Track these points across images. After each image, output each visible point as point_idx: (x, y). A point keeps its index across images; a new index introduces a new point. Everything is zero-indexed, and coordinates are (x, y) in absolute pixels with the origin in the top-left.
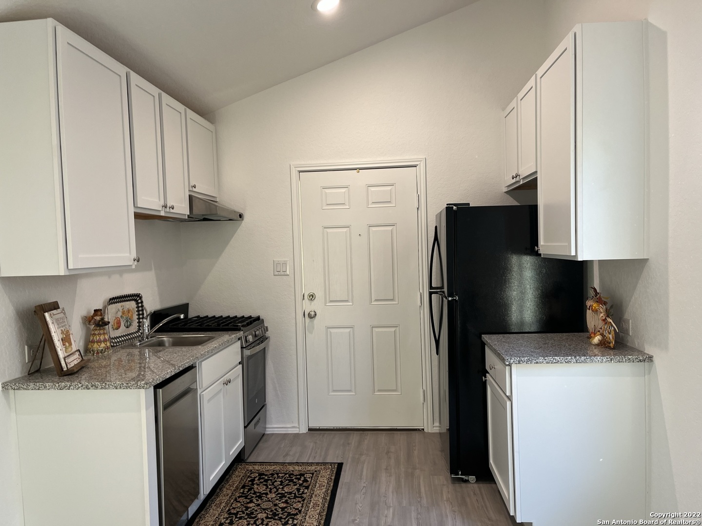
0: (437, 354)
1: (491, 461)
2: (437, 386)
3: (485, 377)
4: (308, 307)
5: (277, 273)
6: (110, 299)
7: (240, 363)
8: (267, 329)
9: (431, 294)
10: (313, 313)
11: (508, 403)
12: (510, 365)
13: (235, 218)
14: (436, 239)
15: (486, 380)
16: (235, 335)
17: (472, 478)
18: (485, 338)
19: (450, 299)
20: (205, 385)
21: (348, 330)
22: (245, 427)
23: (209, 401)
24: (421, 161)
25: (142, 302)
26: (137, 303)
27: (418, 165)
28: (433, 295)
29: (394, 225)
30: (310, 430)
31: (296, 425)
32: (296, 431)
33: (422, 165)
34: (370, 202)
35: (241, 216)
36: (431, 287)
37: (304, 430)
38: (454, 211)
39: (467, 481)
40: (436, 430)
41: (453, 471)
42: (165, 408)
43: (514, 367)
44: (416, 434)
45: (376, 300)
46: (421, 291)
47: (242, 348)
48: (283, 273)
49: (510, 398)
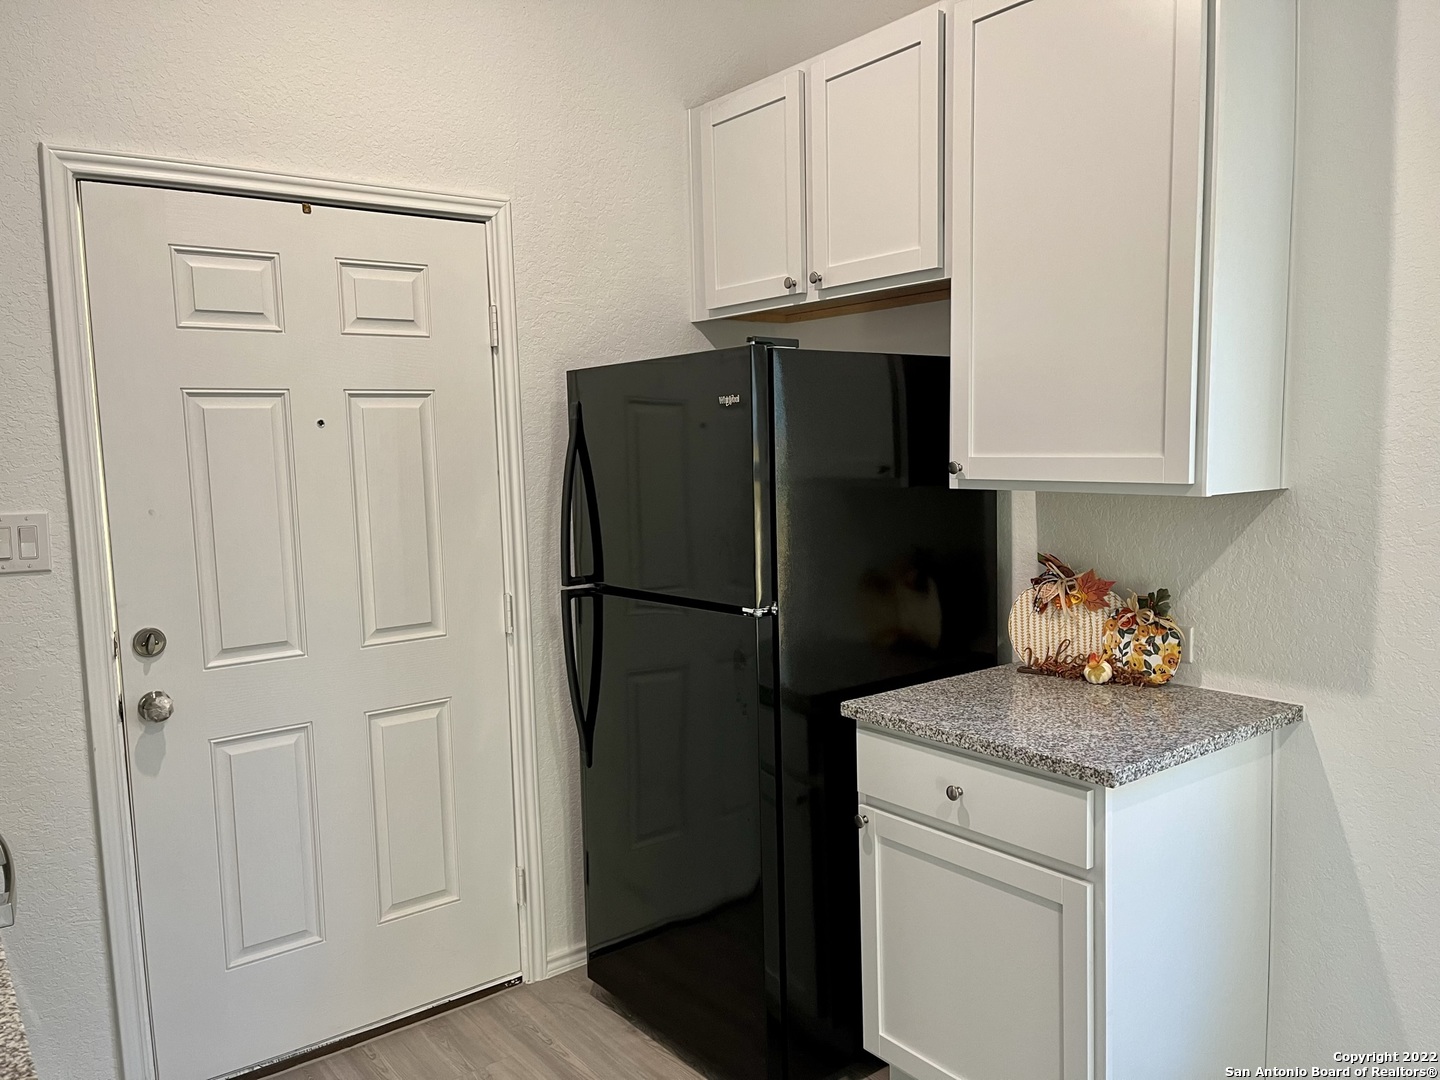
9: (567, 599)
14: (579, 440)
18: (849, 708)
24: (500, 208)
27: (490, 218)
29: (427, 395)
33: (502, 219)
34: (350, 317)
40: (554, 967)
45: (380, 631)
46: (510, 591)
48: (22, 565)
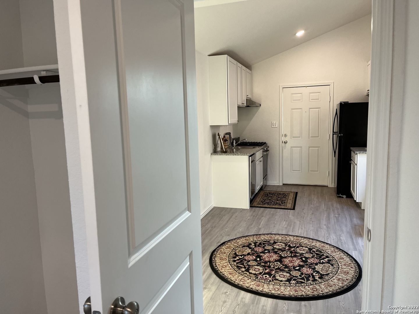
0: (335, 157)
1: (351, 189)
2: (334, 170)
3: (351, 161)
4: (284, 139)
5: (273, 126)
6: (226, 133)
7: (262, 157)
8: (268, 147)
9: (333, 134)
10: (286, 142)
11: (356, 166)
12: (357, 154)
13: (258, 106)
14: (336, 113)
15: (351, 163)
16: (260, 148)
17: (344, 196)
19: (340, 135)
20: (257, 160)
21: (300, 148)
22: (263, 179)
23: (257, 165)
24: (332, 83)
25: (231, 135)
26: (230, 136)
27: (330, 85)
28: (334, 135)
29: (320, 108)
30: (283, 184)
31: (278, 182)
32: (278, 184)
33: (332, 85)
34: (310, 99)
35: (260, 105)
36: (333, 132)
37: (281, 184)
38: (343, 104)
39: (343, 197)
40: (333, 186)
41: (338, 193)
42: (252, 162)
43: (358, 154)
44: (325, 188)
45: (311, 137)
46: (330, 134)
47: (263, 152)
48: (275, 126)
49: (356, 165)
